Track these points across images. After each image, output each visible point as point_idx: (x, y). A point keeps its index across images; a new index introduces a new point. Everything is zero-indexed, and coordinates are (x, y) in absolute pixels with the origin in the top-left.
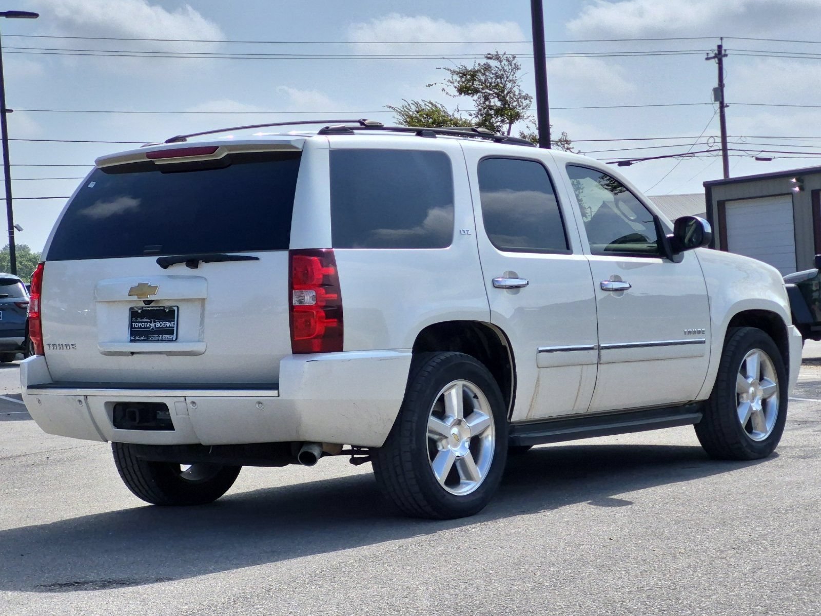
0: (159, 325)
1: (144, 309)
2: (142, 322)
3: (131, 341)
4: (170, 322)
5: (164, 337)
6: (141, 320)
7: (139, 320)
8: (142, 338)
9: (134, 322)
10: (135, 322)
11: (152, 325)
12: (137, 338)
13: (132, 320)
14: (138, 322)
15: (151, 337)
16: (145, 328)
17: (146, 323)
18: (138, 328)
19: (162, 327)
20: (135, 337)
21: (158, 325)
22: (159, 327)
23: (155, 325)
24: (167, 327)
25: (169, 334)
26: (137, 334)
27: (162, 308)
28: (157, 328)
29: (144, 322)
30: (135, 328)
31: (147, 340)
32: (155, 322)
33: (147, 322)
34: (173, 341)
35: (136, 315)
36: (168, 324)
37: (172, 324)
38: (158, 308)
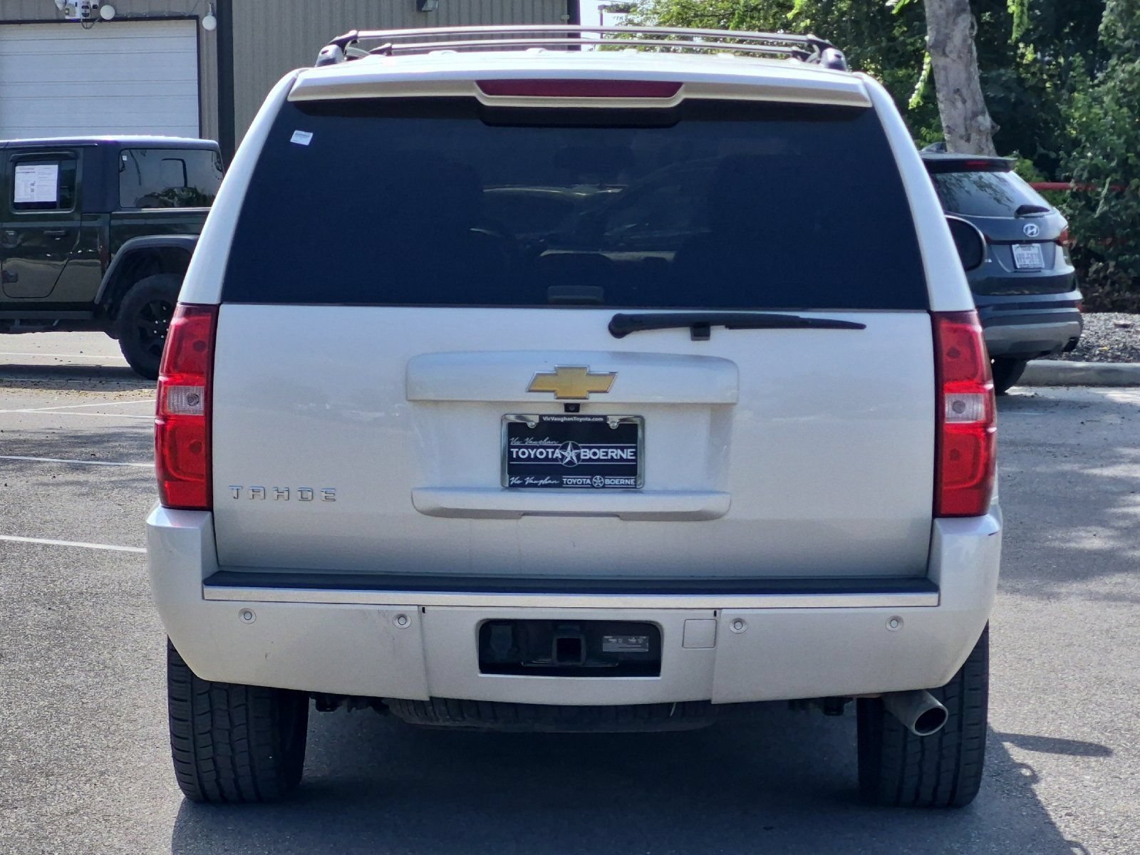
0: (590, 456)
1: (545, 419)
2: (538, 448)
3: (513, 487)
4: (623, 448)
5: (608, 481)
6: (535, 443)
7: (529, 442)
8: (542, 481)
9: (514, 447)
10: (519, 447)
12: (529, 481)
13: (509, 442)
14: (527, 447)
15: (569, 479)
16: (545, 459)
17: (550, 450)
18: (529, 458)
19: (599, 460)
20: (521, 479)
21: (587, 454)
22: (590, 460)
23: (578, 456)
24: (612, 460)
25: (622, 473)
26: (526, 473)
27: (601, 419)
28: (584, 460)
29: (545, 447)
30: (518, 458)
31: (559, 486)
33: (555, 448)
34: (634, 489)
35: (517, 430)
36: (615, 453)
37: (627, 454)
38: (589, 419)
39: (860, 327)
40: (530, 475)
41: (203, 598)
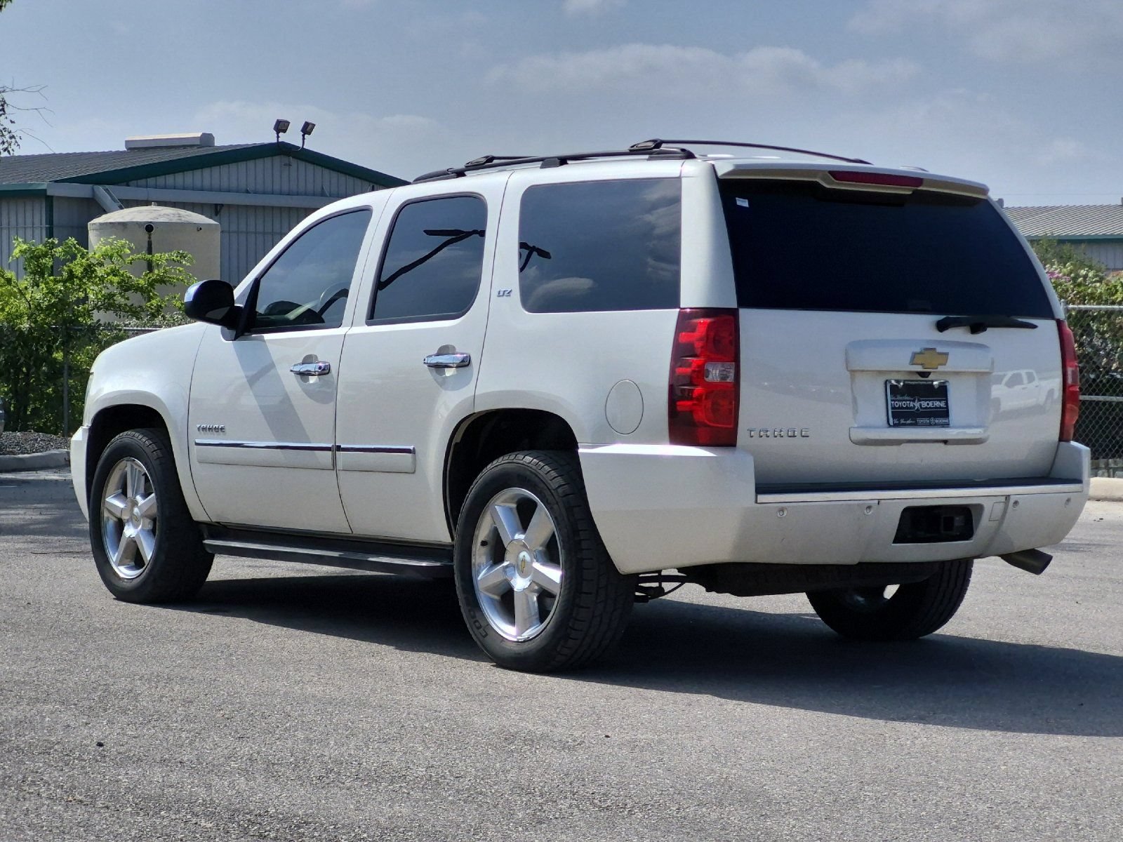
0: (926, 405)
1: (906, 382)
2: (903, 401)
3: (895, 426)
4: (940, 401)
5: (937, 421)
6: (901, 398)
7: (899, 398)
8: (909, 422)
9: (893, 401)
10: (895, 401)
11: (917, 405)
12: (902, 421)
13: (891, 398)
14: (898, 401)
15: (920, 421)
16: (907, 408)
17: (908, 402)
18: (901, 408)
19: (930, 408)
20: (899, 420)
21: (924, 404)
22: (926, 408)
23: (921, 405)
24: (936, 408)
25: (941, 415)
26: (900, 417)
27: (931, 383)
28: (924, 408)
29: (906, 401)
30: (895, 408)
31: (915, 425)
32: (919, 400)
33: (910, 401)
34: (947, 425)
35: (895, 391)
36: (937, 404)
37: (942, 404)
38: (925, 383)
39: (1034, 327)
40: (902, 418)
41: (756, 502)
